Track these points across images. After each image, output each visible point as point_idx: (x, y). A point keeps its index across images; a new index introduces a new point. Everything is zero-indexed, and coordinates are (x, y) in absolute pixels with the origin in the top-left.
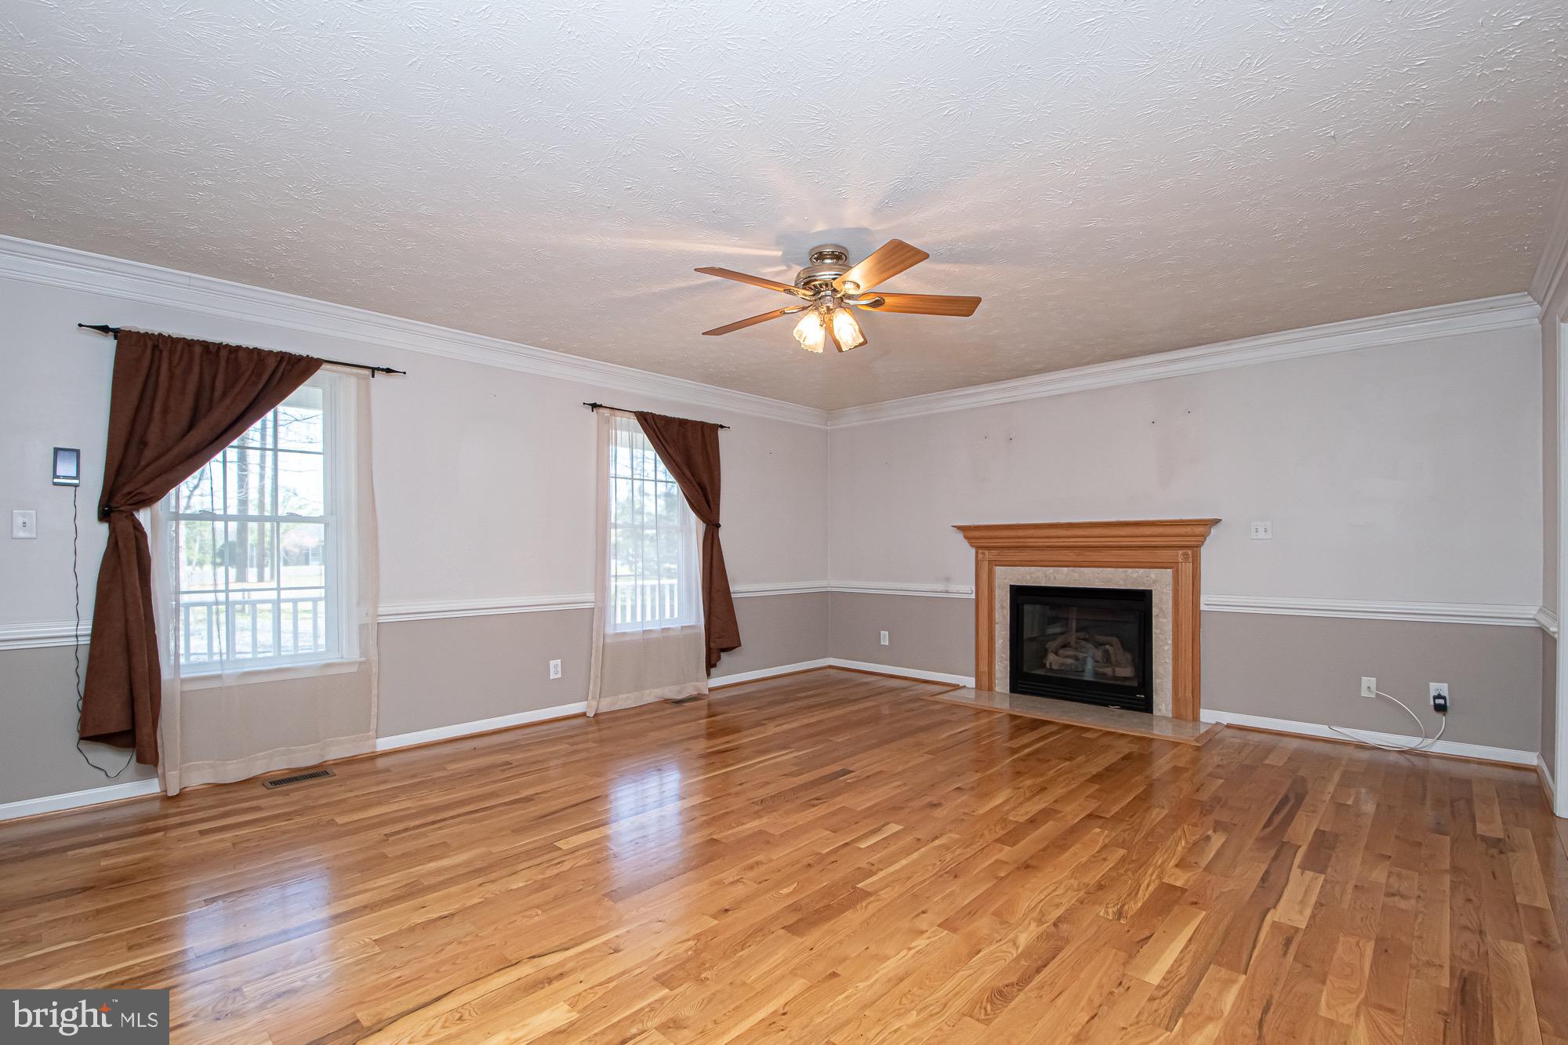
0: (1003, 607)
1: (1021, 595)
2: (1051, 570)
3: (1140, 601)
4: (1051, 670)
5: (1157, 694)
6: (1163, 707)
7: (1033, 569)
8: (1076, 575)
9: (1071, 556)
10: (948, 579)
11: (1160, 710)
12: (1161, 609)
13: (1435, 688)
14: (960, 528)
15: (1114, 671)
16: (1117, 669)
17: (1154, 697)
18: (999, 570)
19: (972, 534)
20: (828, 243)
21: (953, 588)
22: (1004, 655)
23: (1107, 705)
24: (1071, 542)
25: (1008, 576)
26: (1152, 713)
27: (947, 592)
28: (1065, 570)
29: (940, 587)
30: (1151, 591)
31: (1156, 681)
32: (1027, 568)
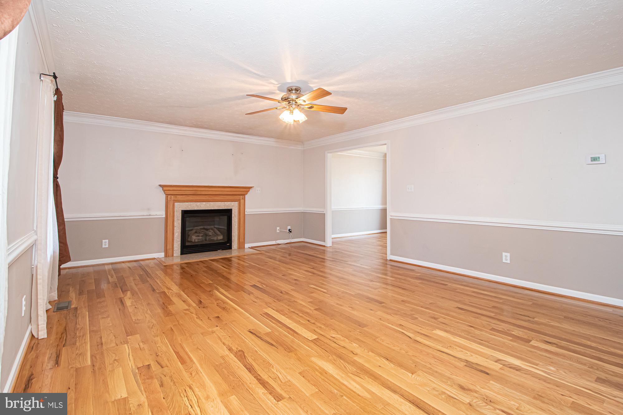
0: (178, 220)
1: (185, 213)
3: (228, 213)
4: (195, 242)
5: (233, 242)
6: (235, 246)
7: (192, 203)
8: (208, 205)
9: (207, 198)
10: (149, 209)
11: (234, 247)
12: (235, 215)
13: (289, 227)
14: (161, 186)
15: (217, 238)
16: (218, 237)
17: (232, 243)
18: (176, 204)
19: (167, 189)
20: (295, 85)
21: (152, 213)
22: (178, 240)
23: (217, 250)
24: (206, 193)
25: (180, 207)
26: (232, 249)
27: (150, 215)
28: (204, 203)
29: (145, 213)
30: (232, 209)
31: (233, 238)
32: (189, 203)
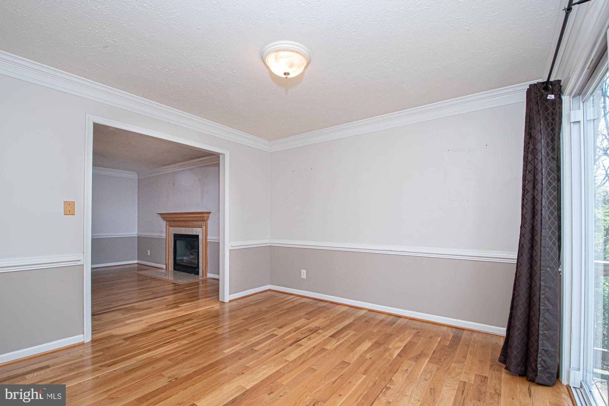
0: (172, 241)
1: (176, 237)
2: (181, 228)
3: (197, 238)
6: (201, 273)
8: (186, 230)
9: (184, 224)
12: (200, 241)
14: (161, 214)
17: (199, 270)
18: (170, 228)
19: (164, 216)
22: (172, 258)
25: (173, 231)
26: (199, 275)
29: (159, 234)
30: (199, 235)
31: (200, 264)
32: (176, 228)
